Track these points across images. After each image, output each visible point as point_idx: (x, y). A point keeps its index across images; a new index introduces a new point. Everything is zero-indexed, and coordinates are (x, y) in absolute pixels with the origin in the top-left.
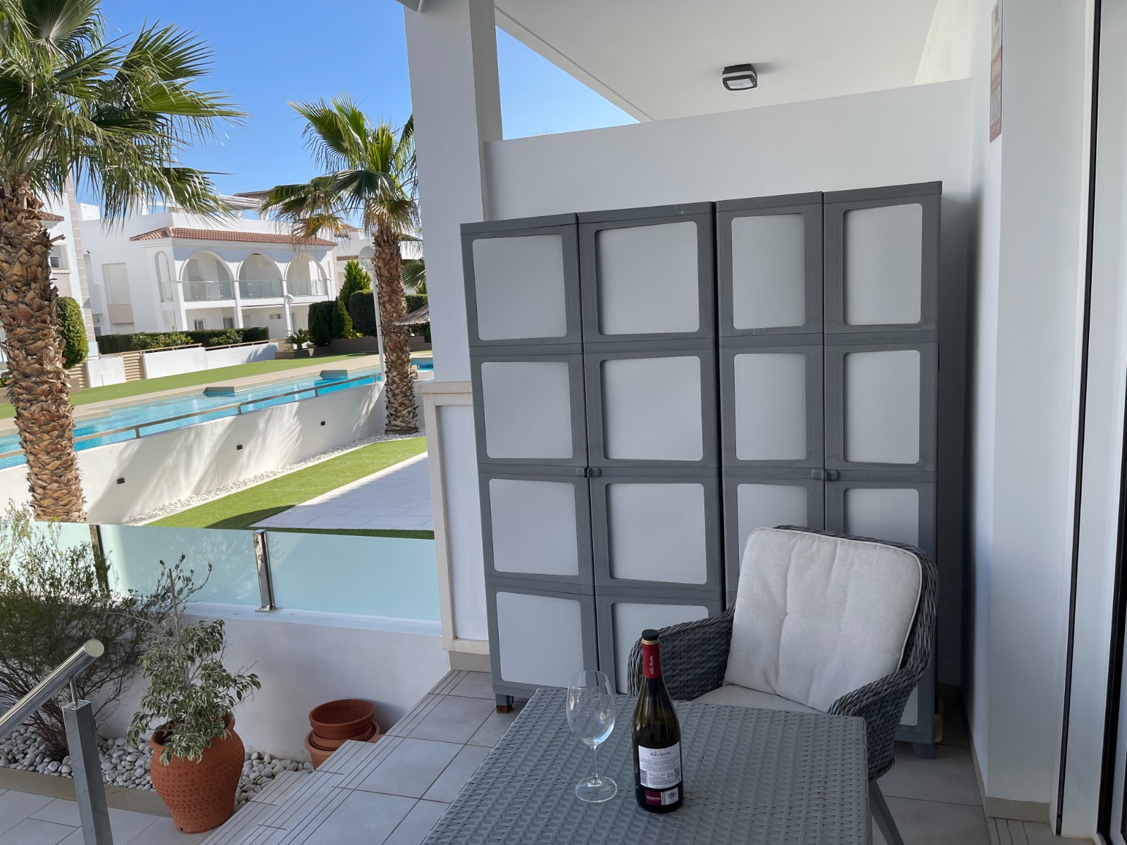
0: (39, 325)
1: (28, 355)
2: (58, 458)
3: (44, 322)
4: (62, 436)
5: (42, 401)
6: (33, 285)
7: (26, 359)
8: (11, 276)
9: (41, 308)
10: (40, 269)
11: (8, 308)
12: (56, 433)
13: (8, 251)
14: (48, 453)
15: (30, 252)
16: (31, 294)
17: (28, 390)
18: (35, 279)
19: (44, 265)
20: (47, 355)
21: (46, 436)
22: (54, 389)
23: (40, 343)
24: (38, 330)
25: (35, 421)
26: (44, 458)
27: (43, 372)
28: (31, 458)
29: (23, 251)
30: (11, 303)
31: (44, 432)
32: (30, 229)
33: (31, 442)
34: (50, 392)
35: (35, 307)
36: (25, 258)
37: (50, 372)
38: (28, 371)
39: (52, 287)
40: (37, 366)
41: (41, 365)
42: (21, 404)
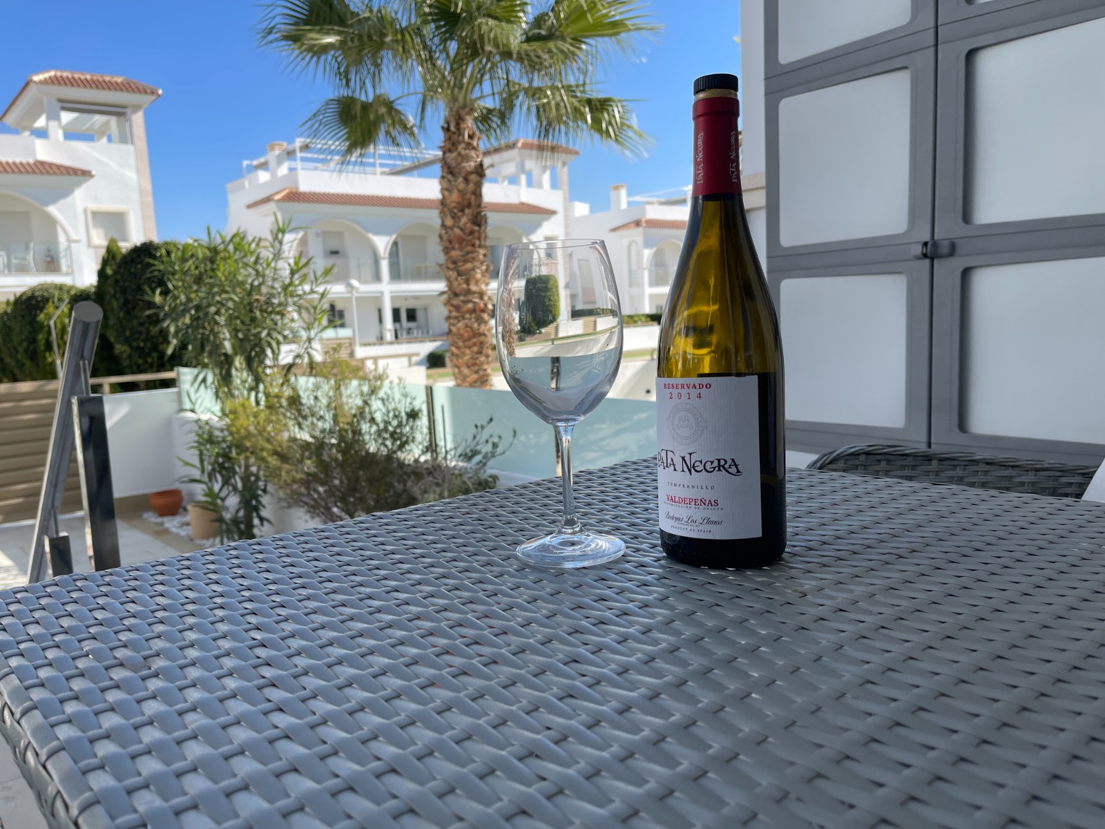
0: (469, 248)
1: (459, 274)
2: (476, 372)
3: (473, 245)
4: (480, 352)
5: (467, 319)
6: (467, 211)
7: (456, 279)
8: (450, 203)
9: (471, 233)
10: (473, 197)
11: (447, 233)
12: (475, 349)
13: (449, 181)
14: (469, 367)
15: (466, 180)
16: (464, 220)
17: (457, 308)
18: (469, 206)
19: (478, 193)
20: (474, 276)
21: (468, 351)
22: (477, 308)
23: (469, 265)
24: (468, 253)
25: (461, 336)
26: (466, 371)
27: (469, 292)
28: (456, 370)
29: (461, 179)
30: (450, 228)
31: (466, 347)
32: (467, 158)
33: (457, 356)
34: (473, 311)
35: (467, 231)
36: (462, 186)
37: (474, 293)
38: (458, 290)
39: (483, 214)
40: (465, 286)
41: (468, 284)
42: (452, 321)
